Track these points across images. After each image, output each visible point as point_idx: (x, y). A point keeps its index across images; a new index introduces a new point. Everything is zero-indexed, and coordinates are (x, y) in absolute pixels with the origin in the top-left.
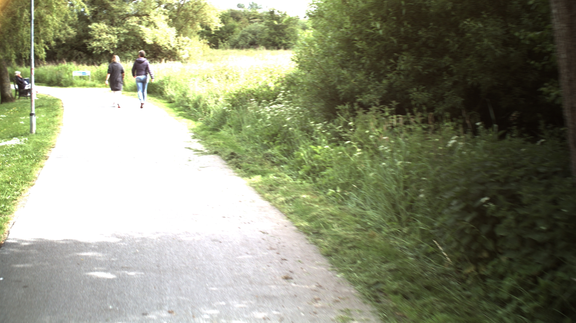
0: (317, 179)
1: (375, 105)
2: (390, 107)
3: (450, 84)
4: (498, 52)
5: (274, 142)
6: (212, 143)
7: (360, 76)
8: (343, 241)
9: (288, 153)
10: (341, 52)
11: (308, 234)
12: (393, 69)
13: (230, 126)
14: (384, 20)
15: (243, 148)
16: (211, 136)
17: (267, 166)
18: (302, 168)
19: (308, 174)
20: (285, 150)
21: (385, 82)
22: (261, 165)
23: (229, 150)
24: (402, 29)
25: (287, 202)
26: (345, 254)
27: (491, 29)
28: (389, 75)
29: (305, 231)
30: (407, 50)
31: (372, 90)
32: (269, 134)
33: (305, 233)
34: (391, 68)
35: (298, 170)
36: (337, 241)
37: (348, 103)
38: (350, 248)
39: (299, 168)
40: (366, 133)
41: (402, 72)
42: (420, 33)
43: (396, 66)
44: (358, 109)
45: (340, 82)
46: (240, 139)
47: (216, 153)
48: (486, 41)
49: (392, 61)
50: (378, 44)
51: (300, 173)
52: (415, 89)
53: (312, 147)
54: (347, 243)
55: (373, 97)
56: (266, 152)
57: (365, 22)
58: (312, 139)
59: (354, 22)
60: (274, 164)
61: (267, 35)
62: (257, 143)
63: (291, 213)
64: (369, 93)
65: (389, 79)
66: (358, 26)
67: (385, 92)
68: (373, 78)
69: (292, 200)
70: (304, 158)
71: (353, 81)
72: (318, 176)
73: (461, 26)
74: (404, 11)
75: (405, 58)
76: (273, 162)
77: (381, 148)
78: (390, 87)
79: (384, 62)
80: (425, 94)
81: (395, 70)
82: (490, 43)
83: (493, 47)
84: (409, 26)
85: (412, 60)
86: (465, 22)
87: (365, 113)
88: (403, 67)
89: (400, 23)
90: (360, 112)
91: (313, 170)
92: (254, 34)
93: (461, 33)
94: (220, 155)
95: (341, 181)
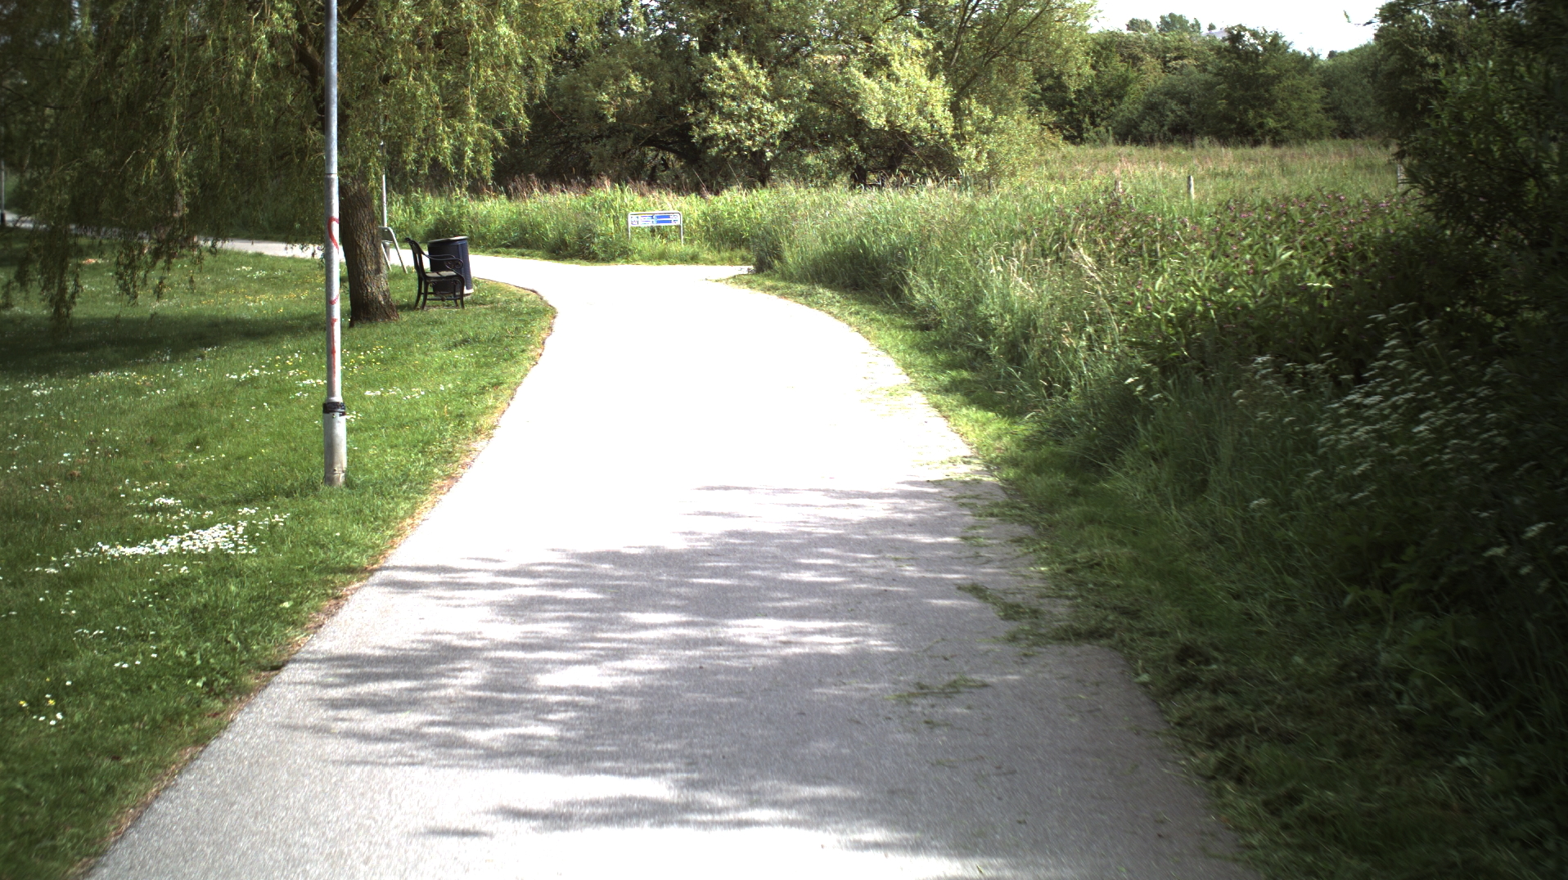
92: (1185, 101)
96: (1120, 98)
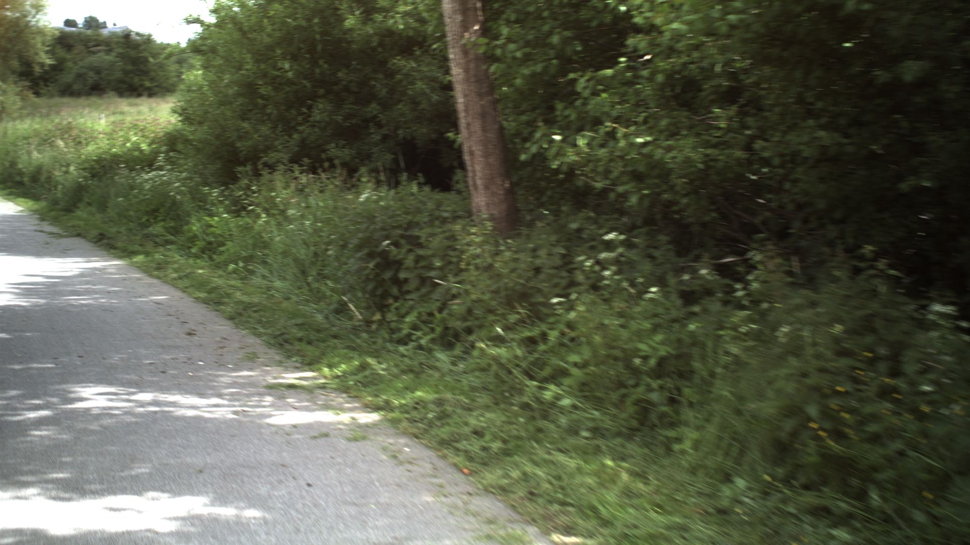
0: (215, 256)
1: (284, 164)
2: (301, 166)
3: (378, 138)
4: (435, 98)
5: (154, 219)
6: (70, 224)
7: (265, 129)
8: (247, 306)
9: (176, 231)
10: (241, 100)
11: (208, 304)
12: (305, 120)
13: (89, 204)
14: (294, 58)
15: (114, 230)
16: (65, 217)
17: (149, 246)
18: (195, 245)
19: (203, 252)
20: (171, 227)
21: (296, 136)
22: (141, 245)
23: (95, 232)
24: (317, 71)
25: (180, 278)
26: (250, 317)
27: (425, 69)
28: (301, 128)
29: (205, 302)
30: (323, 96)
31: (279, 147)
32: (148, 209)
33: (205, 303)
34: (304, 119)
35: (190, 247)
36: (241, 307)
37: (251, 163)
38: (255, 312)
39: (190, 245)
40: (272, 197)
41: (316, 124)
42: (340, 75)
43: (310, 116)
44: (263, 169)
45: (240, 138)
46: (106, 220)
47: (79, 235)
48: (419, 85)
49: (304, 110)
50: (288, 89)
51: (193, 250)
52: (333, 145)
53: (207, 218)
54: (253, 307)
55: (281, 155)
56: (145, 232)
57: (271, 61)
58: (206, 209)
59: (257, 61)
60: (157, 244)
61: (118, 75)
62: (132, 222)
63: (186, 288)
64: (276, 151)
65: (301, 132)
66: (263, 66)
67: (296, 149)
68: (281, 132)
69: (186, 276)
70: (197, 233)
71: (256, 136)
72: (214, 253)
73: (389, 65)
74: (319, 47)
75: (321, 106)
76: (156, 243)
77: (291, 212)
78: (303, 143)
79: (294, 112)
80: (347, 151)
81: (308, 121)
82: (424, 86)
83: (428, 91)
84: (326, 66)
85: (329, 108)
86: (395, 61)
87: (270, 173)
88: (318, 118)
89: (314, 62)
90: (265, 172)
91: (208, 246)
92: (98, 72)
93: (390, 75)
94: (84, 237)
95: (244, 254)
96: (61, 72)
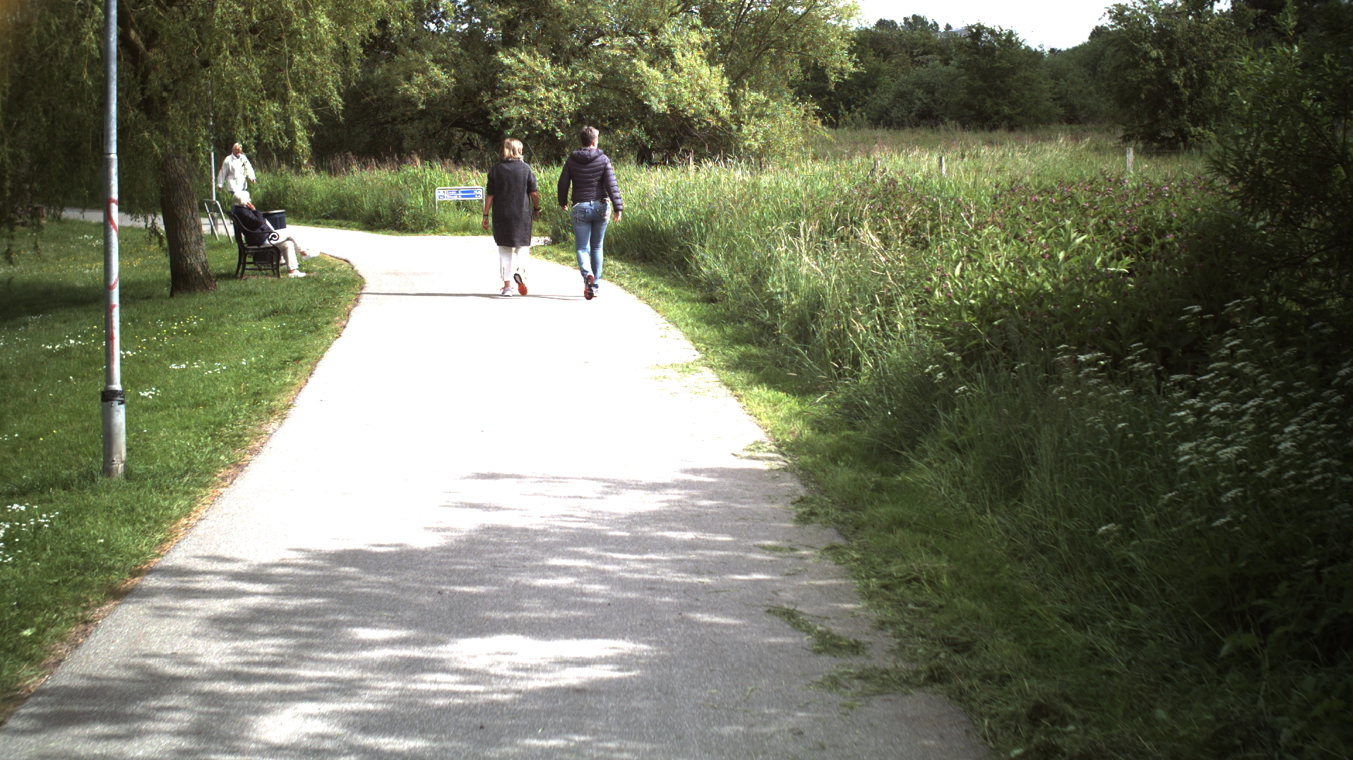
61: (962, 94)
92: (930, 90)
96: (873, 87)
